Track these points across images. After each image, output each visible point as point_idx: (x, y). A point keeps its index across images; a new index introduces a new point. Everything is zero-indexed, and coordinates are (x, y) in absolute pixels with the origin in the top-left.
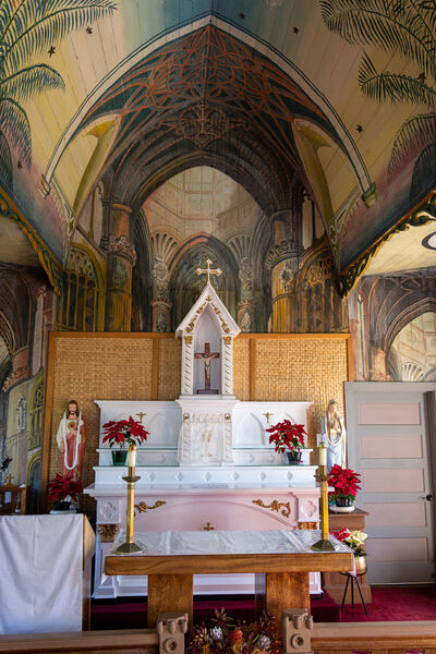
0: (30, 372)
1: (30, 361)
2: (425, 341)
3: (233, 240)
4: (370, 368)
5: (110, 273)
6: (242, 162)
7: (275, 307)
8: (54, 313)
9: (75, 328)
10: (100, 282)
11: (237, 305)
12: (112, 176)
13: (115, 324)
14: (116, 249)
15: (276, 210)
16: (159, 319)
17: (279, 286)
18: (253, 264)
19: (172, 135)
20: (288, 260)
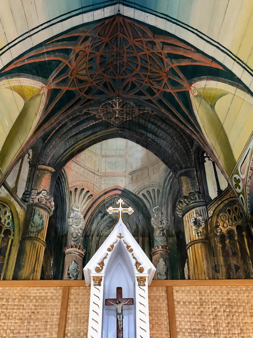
5: (27, 222)
11: (150, 250)
12: (41, 146)
15: (181, 168)
17: (192, 233)
20: (197, 209)
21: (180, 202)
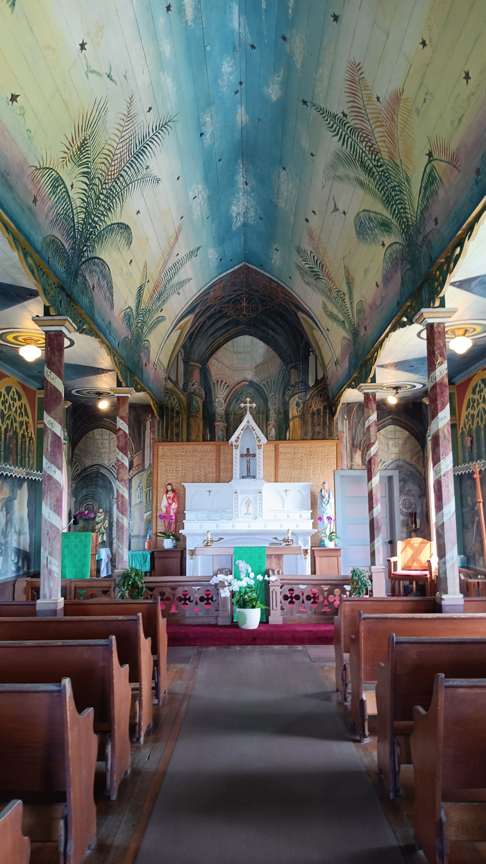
0: (144, 467)
1: (143, 461)
2: (388, 444)
3: (264, 382)
4: (352, 461)
5: (189, 405)
6: (270, 332)
7: (291, 424)
8: (157, 431)
9: (169, 440)
10: (183, 411)
11: (267, 423)
12: (189, 344)
13: (193, 437)
14: (192, 391)
15: (292, 362)
16: (219, 433)
17: (294, 411)
18: (277, 398)
19: (225, 316)
20: (299, 394)
21: (288, 389)
